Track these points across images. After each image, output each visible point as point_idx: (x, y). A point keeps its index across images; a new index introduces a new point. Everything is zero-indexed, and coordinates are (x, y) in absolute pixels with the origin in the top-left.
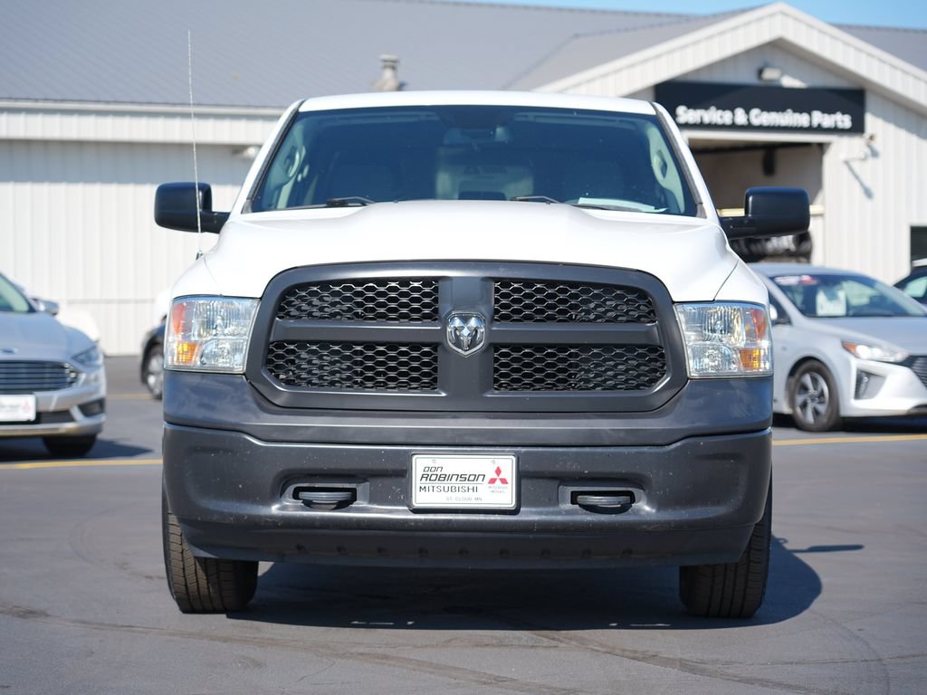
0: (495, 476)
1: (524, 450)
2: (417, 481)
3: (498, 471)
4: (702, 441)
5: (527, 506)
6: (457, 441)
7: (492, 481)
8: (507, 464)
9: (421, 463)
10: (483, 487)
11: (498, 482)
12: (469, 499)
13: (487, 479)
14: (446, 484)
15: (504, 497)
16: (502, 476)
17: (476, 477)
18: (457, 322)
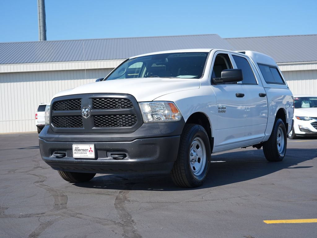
0: (90, 150)
1: (96, 143)
2: (74, 151)
3: (91, 148)
4: (141, 140)
5: (100, 158)
6: (81, 141)
7: (90, 151)
8: (92, 146)
9: (74, 146)
10: (88, 153)
11: (91, 151)
12: (85, 156)
13: (89, 151)
14: (80, 152)
15: (92, 155)
16: (91, 150)
17: (86, 150)
18: (84, 110)
